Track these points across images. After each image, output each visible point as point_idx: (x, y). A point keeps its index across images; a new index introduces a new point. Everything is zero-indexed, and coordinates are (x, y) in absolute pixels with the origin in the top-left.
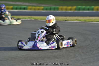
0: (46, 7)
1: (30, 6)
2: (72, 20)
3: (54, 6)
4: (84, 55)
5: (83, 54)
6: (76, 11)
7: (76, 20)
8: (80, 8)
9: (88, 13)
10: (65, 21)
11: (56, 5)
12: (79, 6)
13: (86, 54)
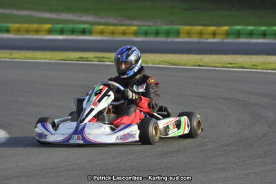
0: (146, 28)
1: (100, 24)
2: (217, 65)
3: (167, 25)
4: (250, 164)
5: (248, 162)
6: (230, 40)
7: (229, 65)
8: (239, 30)
9: (263, 44)
10: (198, 68)
11: (172, 23)
12: (238, 24)
13: (257, 160)
